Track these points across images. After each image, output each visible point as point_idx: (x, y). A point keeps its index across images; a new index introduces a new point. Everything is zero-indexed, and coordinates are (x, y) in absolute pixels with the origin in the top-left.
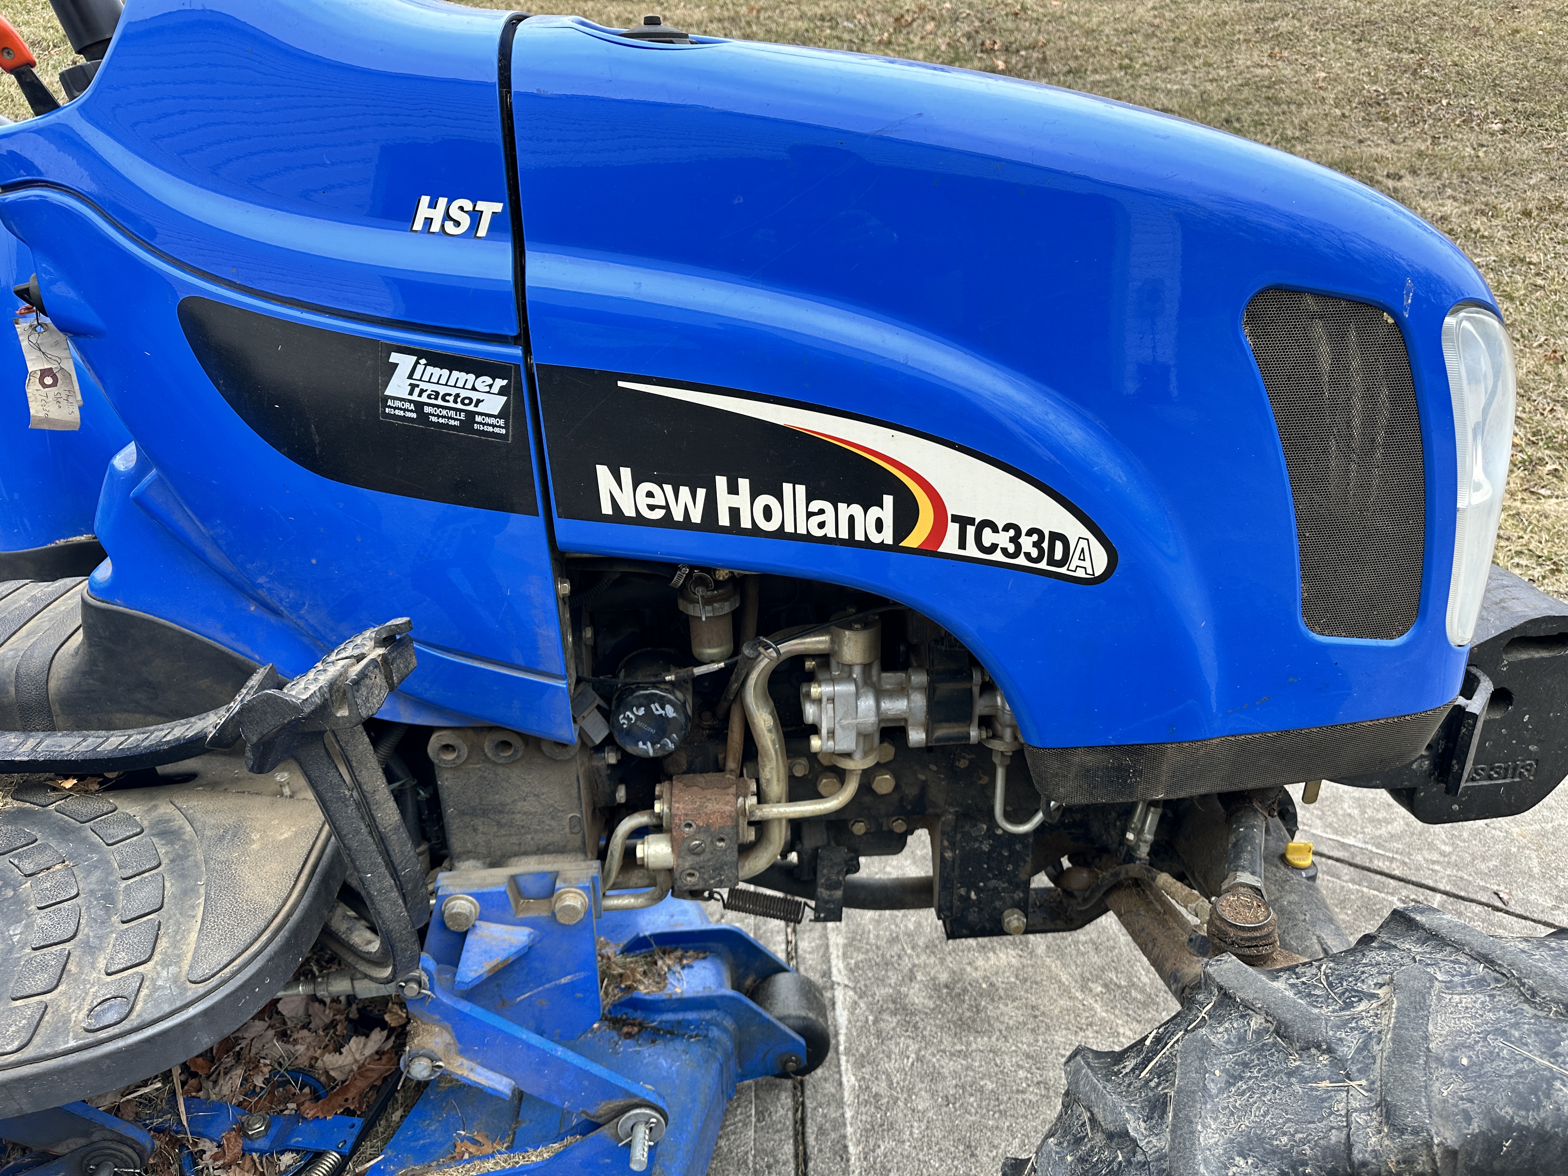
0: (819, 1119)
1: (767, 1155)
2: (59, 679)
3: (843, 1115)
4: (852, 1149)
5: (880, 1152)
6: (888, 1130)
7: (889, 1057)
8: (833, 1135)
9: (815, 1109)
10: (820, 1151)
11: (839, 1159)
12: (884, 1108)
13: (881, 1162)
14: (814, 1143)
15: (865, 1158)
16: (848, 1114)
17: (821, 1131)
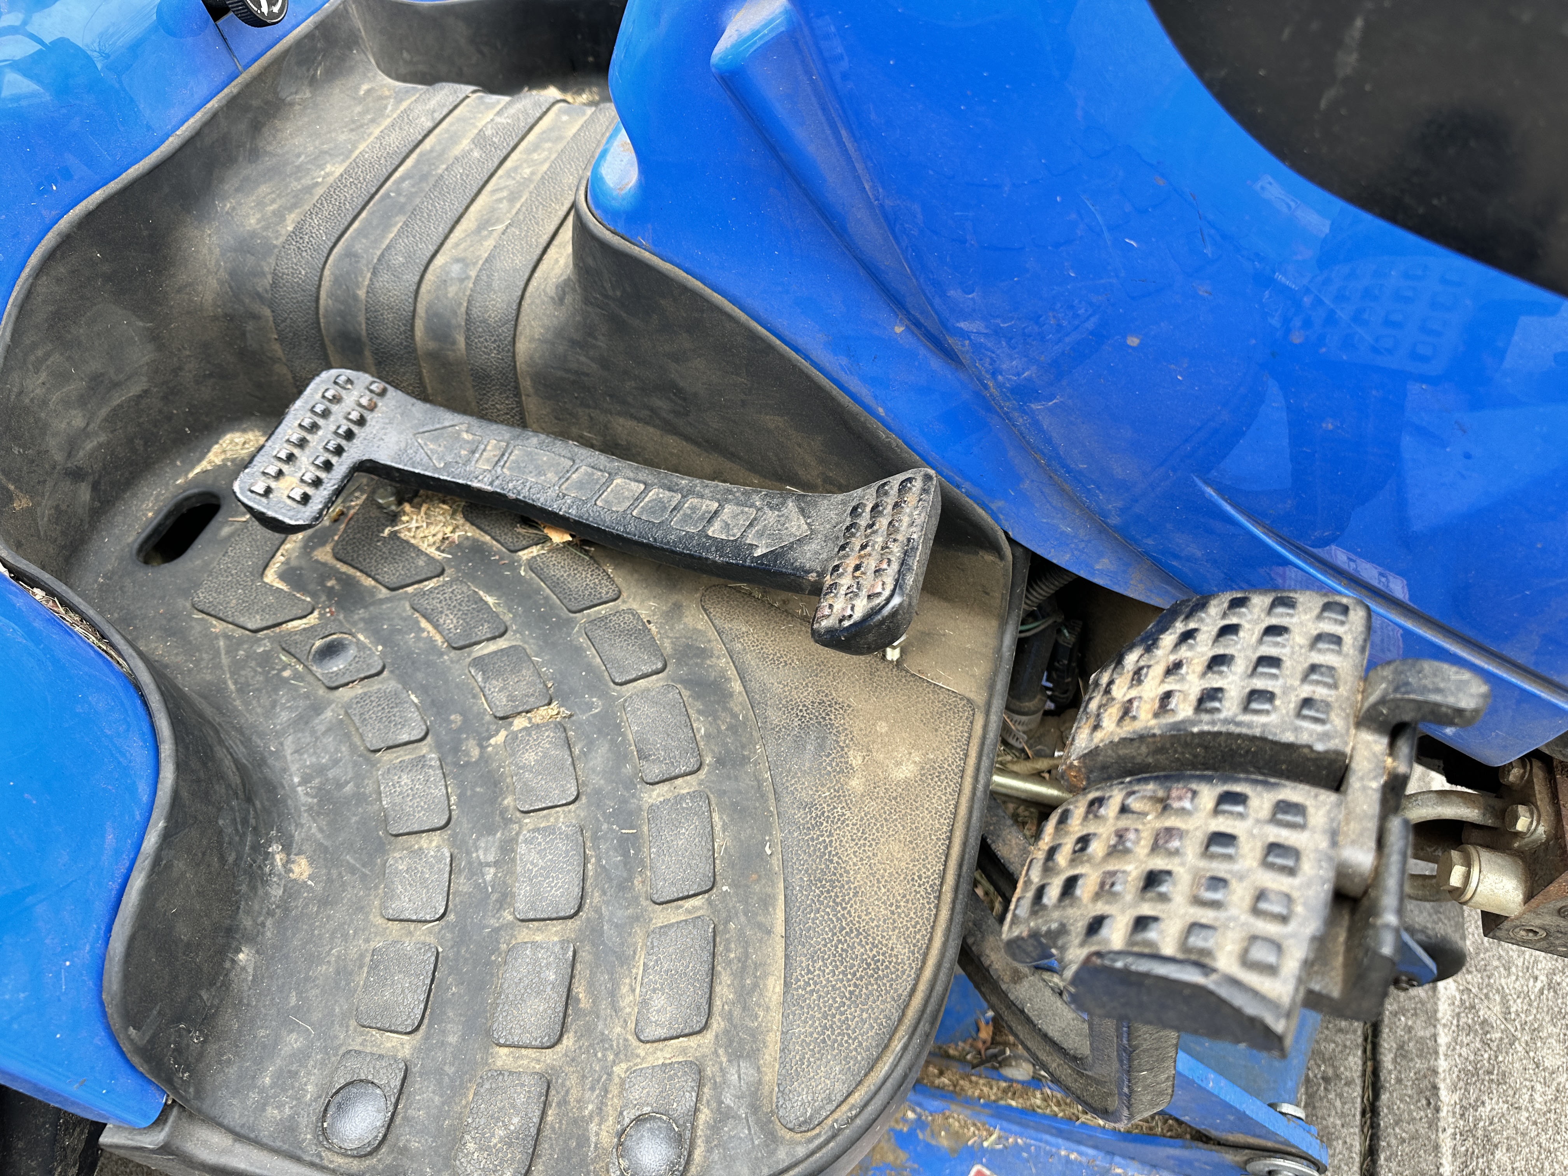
0: (1400, 1032)
1: (1324, 1062)
2: (532, 340)
3: (1435, 1037)
4: (1443, 1093)
5: (1484, 1111)
6: (1499, 1084)
7: (1508, 969)
8: (1419, 1064)
9: (1395, 1014)
10: (1399, 1081)
11: (1424, 1102)
12: (1494, 1045)
13: (1484, 1128)
14: (1391, 1067)
15: (1462, 1115)
16: (1443, 1039)
17: (1401, 1051)
